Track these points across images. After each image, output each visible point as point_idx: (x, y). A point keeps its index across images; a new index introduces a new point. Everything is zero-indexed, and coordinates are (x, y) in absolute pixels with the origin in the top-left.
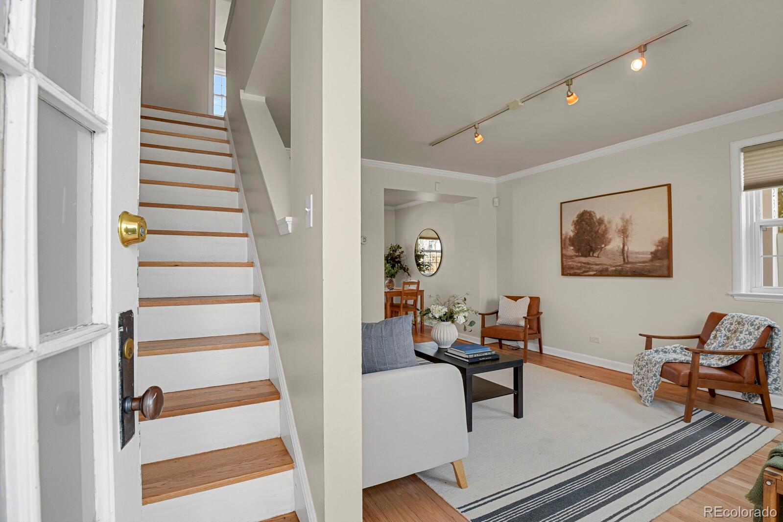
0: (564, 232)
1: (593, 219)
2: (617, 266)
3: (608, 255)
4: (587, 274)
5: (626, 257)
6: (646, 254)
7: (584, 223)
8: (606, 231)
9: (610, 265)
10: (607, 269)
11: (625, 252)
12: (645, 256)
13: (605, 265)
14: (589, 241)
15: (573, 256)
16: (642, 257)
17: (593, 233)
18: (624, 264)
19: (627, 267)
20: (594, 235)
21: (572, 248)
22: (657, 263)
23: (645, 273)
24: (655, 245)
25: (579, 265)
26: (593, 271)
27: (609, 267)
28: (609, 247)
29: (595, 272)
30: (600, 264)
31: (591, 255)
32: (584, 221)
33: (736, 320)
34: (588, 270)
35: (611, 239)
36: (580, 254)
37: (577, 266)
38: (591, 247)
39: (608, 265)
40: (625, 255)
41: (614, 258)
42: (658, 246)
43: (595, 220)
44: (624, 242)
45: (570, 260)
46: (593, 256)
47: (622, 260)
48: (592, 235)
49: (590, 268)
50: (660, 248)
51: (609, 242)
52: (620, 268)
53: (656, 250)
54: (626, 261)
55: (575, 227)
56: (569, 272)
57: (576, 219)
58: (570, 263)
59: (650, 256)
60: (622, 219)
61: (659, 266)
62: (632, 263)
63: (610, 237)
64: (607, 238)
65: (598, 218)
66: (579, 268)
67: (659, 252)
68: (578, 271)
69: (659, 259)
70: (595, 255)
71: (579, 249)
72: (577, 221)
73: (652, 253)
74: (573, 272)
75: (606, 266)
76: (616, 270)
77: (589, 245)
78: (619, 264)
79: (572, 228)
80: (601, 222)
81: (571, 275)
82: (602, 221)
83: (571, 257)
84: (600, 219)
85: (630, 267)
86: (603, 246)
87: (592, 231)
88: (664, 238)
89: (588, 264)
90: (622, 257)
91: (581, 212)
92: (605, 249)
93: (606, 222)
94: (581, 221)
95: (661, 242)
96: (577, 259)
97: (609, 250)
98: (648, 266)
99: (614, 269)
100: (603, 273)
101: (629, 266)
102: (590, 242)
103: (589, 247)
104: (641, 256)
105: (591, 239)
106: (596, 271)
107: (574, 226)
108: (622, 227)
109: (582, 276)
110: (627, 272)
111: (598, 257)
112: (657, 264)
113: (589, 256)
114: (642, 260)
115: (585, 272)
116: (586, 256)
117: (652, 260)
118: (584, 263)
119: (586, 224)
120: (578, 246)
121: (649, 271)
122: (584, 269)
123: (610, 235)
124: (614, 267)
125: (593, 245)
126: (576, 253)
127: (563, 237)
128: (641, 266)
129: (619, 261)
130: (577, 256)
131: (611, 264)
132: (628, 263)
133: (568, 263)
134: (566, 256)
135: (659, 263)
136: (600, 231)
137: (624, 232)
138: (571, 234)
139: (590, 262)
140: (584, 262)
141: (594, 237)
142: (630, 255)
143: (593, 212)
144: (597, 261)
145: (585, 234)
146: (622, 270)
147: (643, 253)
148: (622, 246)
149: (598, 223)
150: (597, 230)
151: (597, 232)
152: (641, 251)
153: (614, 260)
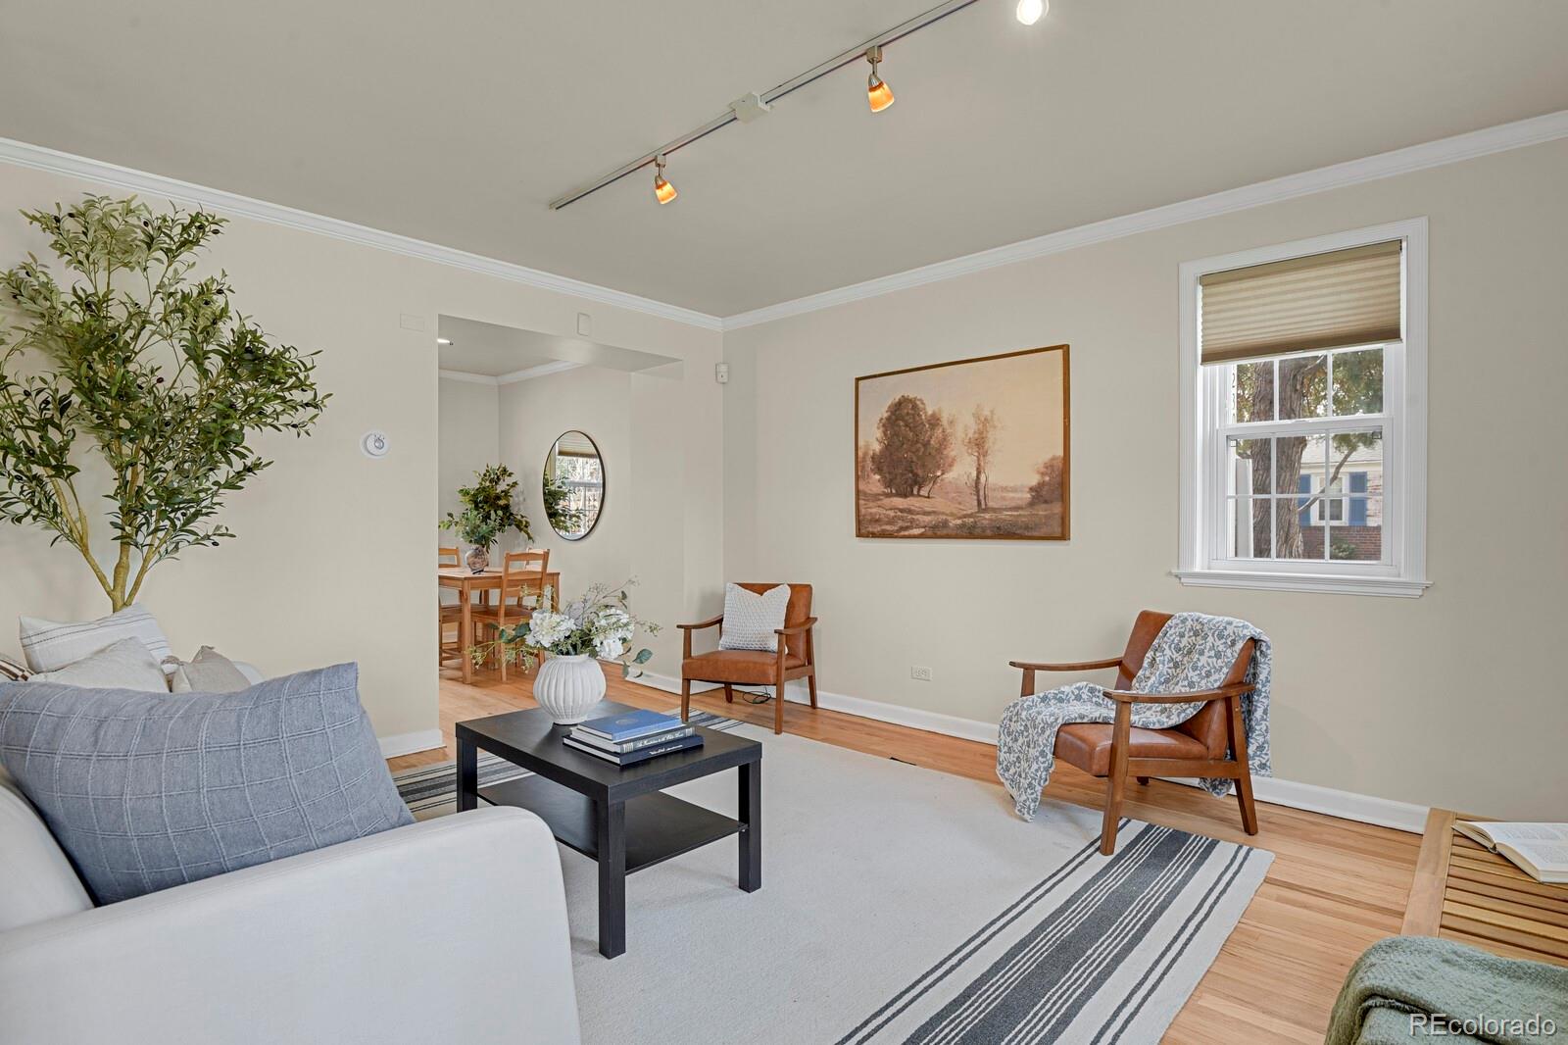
0: (861, 443)
1: (919, 415)
2: (965, 516)
3: (948, 493)
4: (906, 533)
5: (982, 498)
6: (1022, 491)
7: (902, 423)
8: (944, 442)
9: (952, 514)
10: (945, 524)
11: (981, 487)
12: (1019, 495)
13: (943, 513)
14: (912, 462)
15: (879, 495)
16: (1013, 498)
17: (919, 445)
18: (978, 512)
19: (985, 519)
20: (922, 449)
21: (878, 477)
22: (1041, 511)
23: (1018, 532)
24: (1038, 472)
25: (892, 513)
26: (918, 527)
27: (949, 518)
28: (950, 476)
29: (923, 530)
30: (934, 512)
31: (915, 492)
32: (903, 420)
33: (1189, 626)
34: (909, 524)
35: (954, 460)
36: (894, 491)
37: (887, 516)
38: (916, 475)
39: (947, 515)
40: (982, 493)
41: (960, 499)
42: (1043, 474)
43: (923, 417)
44: (979, 465)
45: (871, 504)
46: (919, 495)
47: (976, 503)
48: (918, 450)
49: (912, 521)
50: (1047, 479)
51: (951, 465)
52: (972, 520)
53: (1039, 484)
54: (983, 507)
55: (885, 435)
56: (871, 530)
57: (886, 415)
58: (874, 510)
59: (1029, 496)
60: (976, 416)
61: (1046, 516)
62: (994, 510)
63: (953, 454)
64: (947, 457)
65: (930, 412)
66: (891, 522)
67: (1046, 488)
68: (888, 527)
69: (1046, 502)
70: (922, 493)
71: (891, 480)
72: (888, 419)
73: (1031, 489)
74: (879, 529)
75: (944, 517)
76: (963, 525)
77: (912, 472)
78: (969, 512)
79: (879, 434)
80: (935, 421)
81: (874, 535)
82: (938, 419)
83: (876, 497)
84: (933, 415)
85: (991, 520)
86: (939, 474)
87: (917, 442)
88: (1054, 458)
89: (910, 511)
90: (975, 497)
91: (897, 400)
92: (942, 480)
93: (944, 422)
94: (897, 420)
95: (1049, 466)
96: (886, 501)
97: (950, 482)
98: (1024, 516)
99: (959, 522)
100: (938, 532)
101: (987, 516)
102: (913, 465)
103: (910, 475)
104: (1011, 495)
105: (915, 459)
106: (924, 527)
107: (882, 429)
108: (975, 432)
109: (896, 537)
110: (984, 529)
111: (928, 497)
112: (1041, 513)
113: (912, 494)
114: (1013, 504)
115: (902, 529)
116: (905, 496)
117: (1032, 504)
118: (901, 511)
119: (906, 426)
120: (889, 473)
121: (1027, 528)
122: (900, 524)
123: (953, 450)
124: (959, 518)
125: (920, 472)
126: (886, 488)
127: (860, 454)
128: (1011, 515)
129: (970, 506)
130: (888, 495)
131: (955, 511)
132: (986, 510)
133: (870, 510)
134: (865, 494)
135: (1046, 510)
136: (932, 442)
137: (979, 445)
138: (877, 447)
139: (913, 508)
140: (901, 507)
141: (921, 454)
142: (990, 494)
143: (920, 400)
144: (926, 504)
145: (905, 446)
146: (974, 526)
147: (1014, 490)
148: (974, 474)
149: (930, 424)
150: (926, 439)
151: (926, 444)
152: (1012, 485)
153: (960, 503)
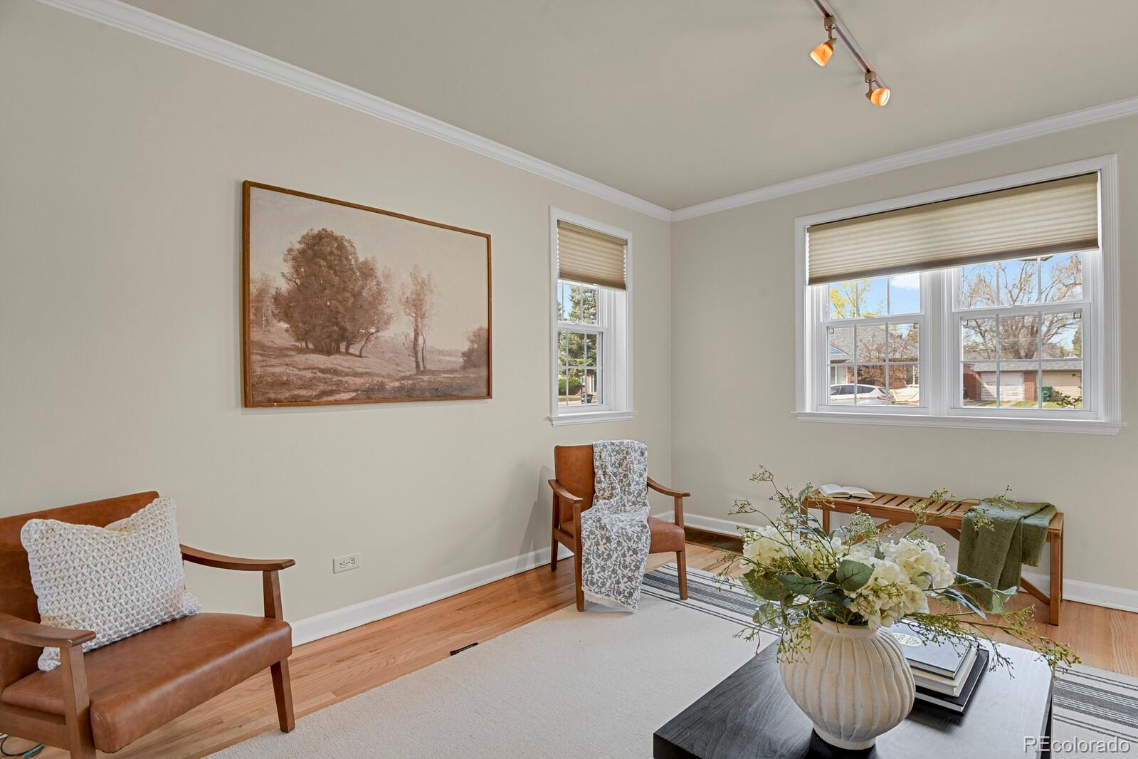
1: (347, 258)
2: (403, 378)
3: (383, 353)
4: (331, 398)
5: (420, 360)
6: (456, 356)
7: (323, 263)
8: (378, 297)
9: (389, 376)
10: (382, 386)
11: (419, 349)
12: (454, 359)
13: (378, 375)
14: (338, 312)
15: (287, 349)
16: (449, 362)
17: (348, 295)
18: (417, 374)
19: (423, 381)
20: (352, 300)
21: (284, 325)
22: (472, 374)
23: (453, 393)
24: (469, 340)
25: (309, 374)
26: (347, 390)
27: (386, 380)
28: (385, 334)
29: (355, 394)
30: (367, 373)
31: (343, 348)
32: (325, 259)
34: (334, 388)
35: (390, 318)
36: (311, 346)
37: (301, 378)
38: (343, 329)
39: (383, 377)
40: (420, 355)
41: (398, 361)
42: (472, 342)
43: (353, 262)
44: (417, 326)
45: (274, 361)
46: (347, 353)
47: (414, 365)
48: (346, 300)
49: (339, 383)
50: (476, 346)
51: (387, 323)
52: (410, 382)
53: (469, 349)
54: (422, 369)
55: (297, 270)
56: (272, 396)
57: (298, 246)
58: (277, 370)
59: (461, 360)
60: (414, 277)
61: (475, 378)
62: (432, 372)
63: (389, 311)
64: (382, 313)
65: (361, 259)
66: (308, 385)
67: (475, 354)
68: (303, 392)
69: (475, 366)
70: (351, 350)
71: (307, 332)
72: (302, 252)
73: (464, 354)
74: (287, 395)
75: (380, 379)
76: (401, 388)
77: (337, 324)
78: (408, 374)
79: (287, 268)
80: (367, 271)
81: (280, 403)
82: (372, 269)
83: (282, 352)
84: (366, 263)
85: (430, 382)
86: (373, 330)
87: (345, 289)
88: (480, 329)
89: (336, 372)
90: (414, 359)
91: (316, 232)
92: (377, 338)
93: (379, 273)
94: (315, 256)
95: (477, 335)
96: (300, 359)
97: (386, 342)
98: (459, 378)
99: (397, 384)
100: (372, 394)
101: (426, 378)
102: (339, 316)
103: (336, 328)
104: (448, 358)
105: (341, 310)
106: (356, 391)
107: (291, 263)
108: (412, 293)
109: (318, 404)
110: (423, 391)
111: (360, 356)
112: (471, 376)
113: (338, 351)
114: (449, 368)
115: (324, 393)
116: (329, 353)
117: (464, 368)
118: (322, 371)
119: (330, 267)
120: (304, 323)
121: (461, 389)
122: (322, 387)
123: (388, 307)
124: (398, 380)
125: (349, 326)
126: (298, 340)
127: (253, 289)
128: (448, 378)
129: (409, 367)
130: (300, 351)
131: (392, 373)
132: (425, 372)
133: (271, 370)
134: (262, 347)
135: (475, 374)
136: (364, 294)
137: (416, 305)
138: (284, 286)
139: (339, 368)
140: (322, 367)
141: (349, 304)
142: (427, 356)
143: (349, 241)
144: (358, 365)
145: (327, 292)
146: (413, 388)
147: (450, 354)
148: (412, 335)
149: (361, 273)
150: (356, 289)
151: (357, 295)
152: (448, 349)
153: (397, 365)
